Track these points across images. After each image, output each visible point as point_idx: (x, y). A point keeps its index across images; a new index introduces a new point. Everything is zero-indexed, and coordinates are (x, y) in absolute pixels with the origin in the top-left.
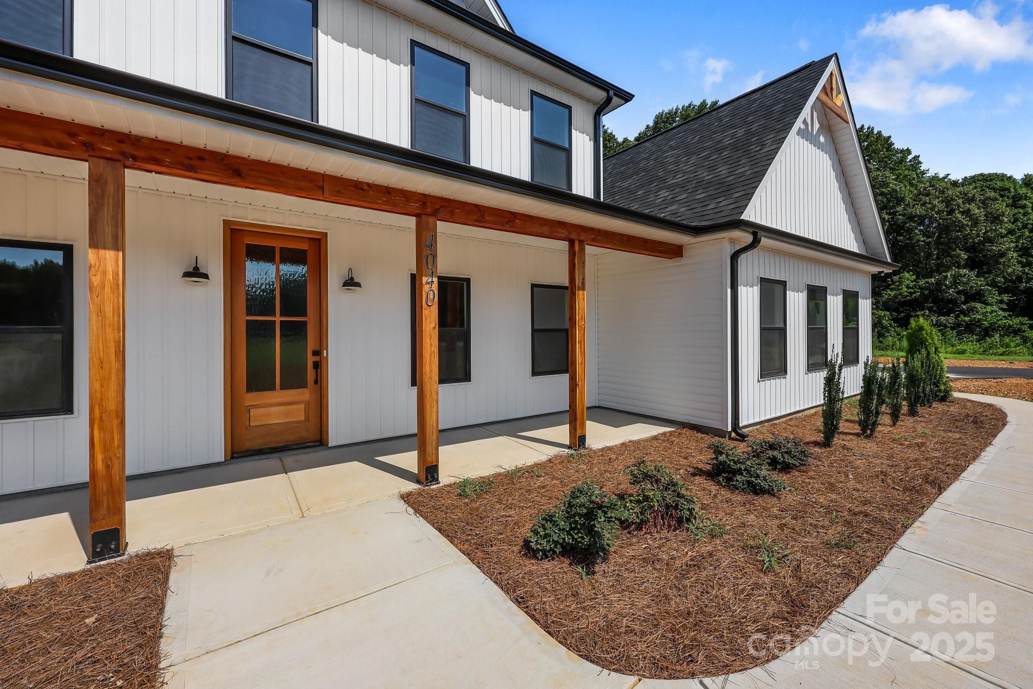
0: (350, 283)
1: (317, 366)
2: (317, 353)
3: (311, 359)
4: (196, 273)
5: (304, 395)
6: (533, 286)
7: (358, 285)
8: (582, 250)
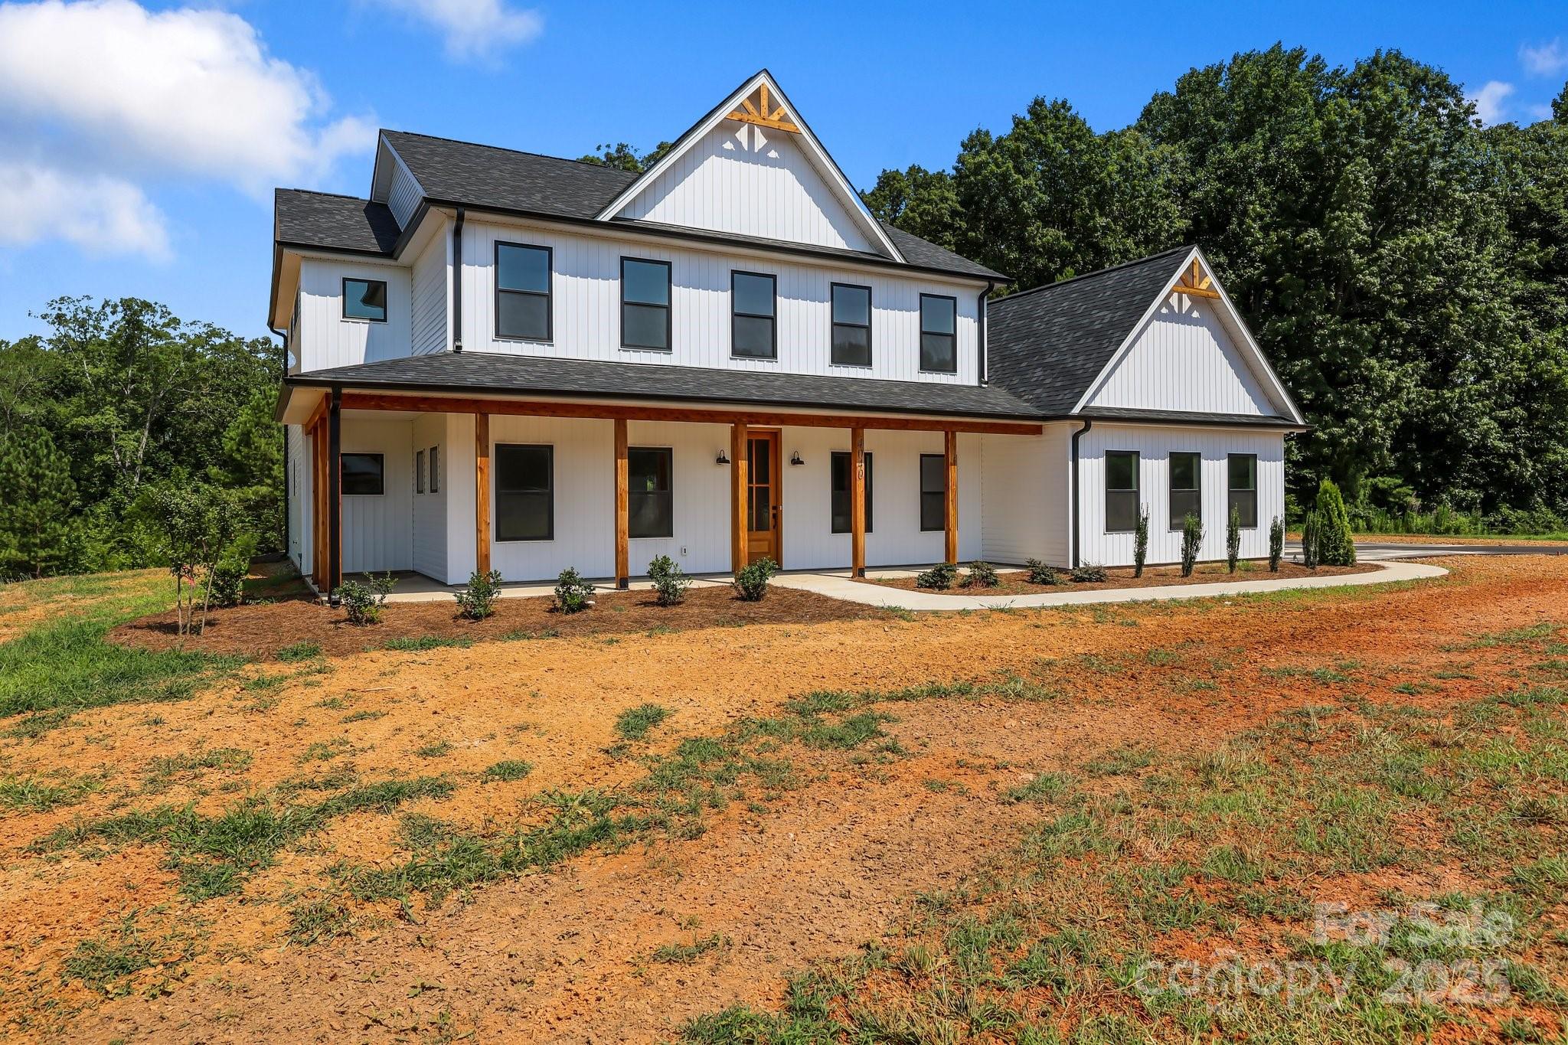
0: (796, 461)
1: (775, 516)
2: (775, 508)
3: (771, 512)
4: (721, 460)
5: (768, 535)
6: (922, 456)
7: (802, 463)
8: (954, 437)
